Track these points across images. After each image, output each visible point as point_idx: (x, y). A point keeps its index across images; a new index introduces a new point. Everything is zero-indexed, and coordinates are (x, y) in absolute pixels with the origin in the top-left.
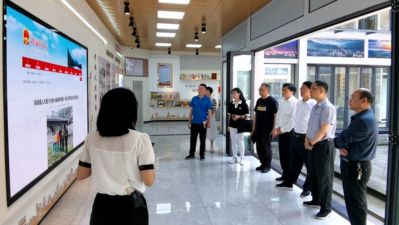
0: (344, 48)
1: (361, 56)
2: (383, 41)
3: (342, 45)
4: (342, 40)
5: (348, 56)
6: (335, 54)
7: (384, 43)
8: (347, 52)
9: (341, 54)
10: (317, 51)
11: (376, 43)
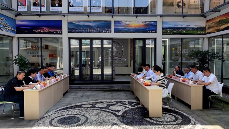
0: (96, 27)
1: (109, 32)
2: (126, 21)
3: (94, 25)
4: (94, 22)
5: (99, 32)
6: (89, 31)
7: (127, 22)
8: (98, 30)
9: (94, 30)
10: (76, 29)
11: (120, 23)
